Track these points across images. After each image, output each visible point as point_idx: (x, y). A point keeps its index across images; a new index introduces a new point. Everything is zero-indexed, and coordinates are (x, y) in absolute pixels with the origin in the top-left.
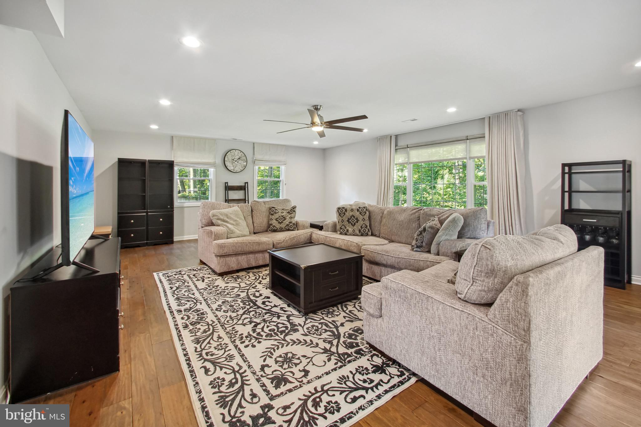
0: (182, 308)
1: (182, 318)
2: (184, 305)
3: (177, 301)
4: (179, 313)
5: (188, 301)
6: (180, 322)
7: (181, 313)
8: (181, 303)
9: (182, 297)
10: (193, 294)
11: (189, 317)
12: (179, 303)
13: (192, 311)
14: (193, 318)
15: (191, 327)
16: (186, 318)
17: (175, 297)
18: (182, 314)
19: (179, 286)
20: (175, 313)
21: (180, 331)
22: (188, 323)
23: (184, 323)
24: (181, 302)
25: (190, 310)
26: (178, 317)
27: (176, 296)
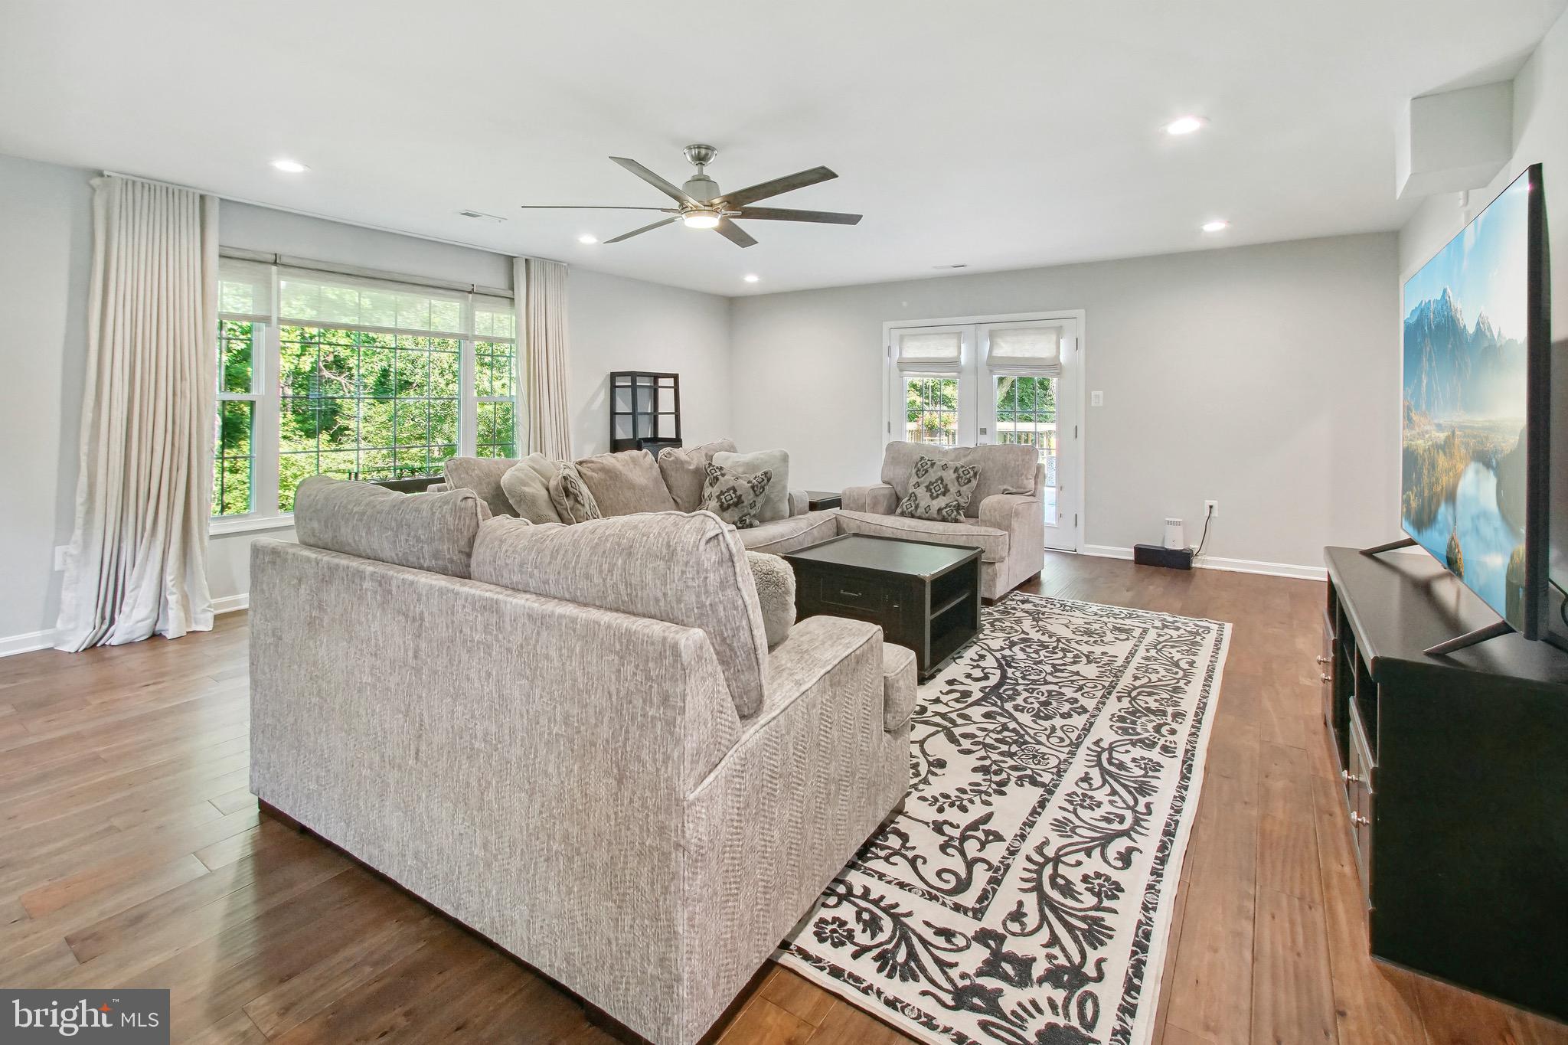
0: (1155, 754)
1: (1173, 732)
2: (1143, 758)
3: (1154, 782)
4: (1173, 745)
5: (1121, 766)
6: (1184, 729)
7: (1168, 744)
8: (1145, 769)
9: (1125, 787)
10: (1086, 779)
11: (1158, 729)
12: (1151, 773)
13: (1139, 734)
14: (1151, 721)
15: (1170, 710)
16: (1164, 730)
17: (1148, 799)
18: (1166, 741)
19: (1088, 853)
20: (1180, 753)
21: (1197, 714)
22: (1170, 719)
23: (1177, 722)
24: (1143, 772)
25: (1141, 741)
26: (1181, 740)
27: (1142, 801)
